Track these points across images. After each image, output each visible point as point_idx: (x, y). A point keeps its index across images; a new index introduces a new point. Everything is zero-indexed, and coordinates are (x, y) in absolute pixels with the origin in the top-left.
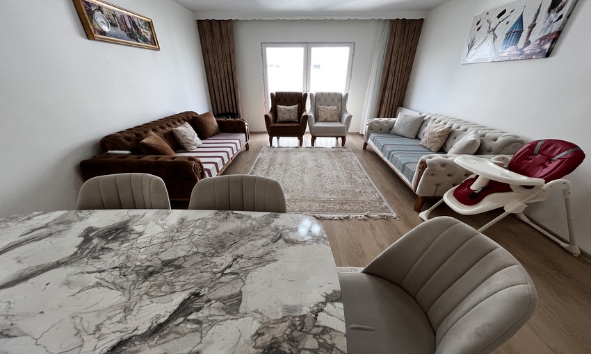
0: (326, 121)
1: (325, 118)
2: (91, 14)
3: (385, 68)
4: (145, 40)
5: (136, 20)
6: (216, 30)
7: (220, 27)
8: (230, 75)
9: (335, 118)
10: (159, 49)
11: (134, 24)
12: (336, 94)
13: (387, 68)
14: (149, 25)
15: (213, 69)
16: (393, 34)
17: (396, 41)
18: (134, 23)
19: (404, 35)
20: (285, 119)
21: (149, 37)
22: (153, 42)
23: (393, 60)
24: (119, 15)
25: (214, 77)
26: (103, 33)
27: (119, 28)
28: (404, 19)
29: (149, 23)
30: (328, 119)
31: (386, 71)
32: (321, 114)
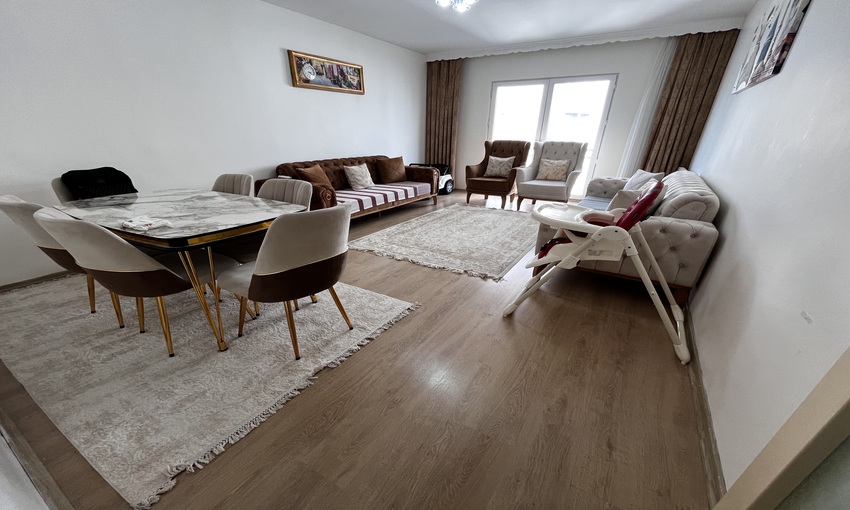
0: (546, 179)
1: (545, 175)
2: (300, 67)
3: (659, 107)
4: (350, 85)
5: (345, 68)
6: (444, 71)
7: (449, 67)
8: (450, 121)
9: (560, 176)
10: (363, 94)
11: (342, 72)
12: (572, 144)
13: (663, 107)
14: (359, 72)
15: (433, 113)
16: (679, 57)
17: (684, 67)
18: (342, 70)
19: (698, 56)
20: (492, 174)
21: (355, 83)
22: (360, 86)
23: (674, 95)
24: (327, 65)
25: (433, 123)
26: (307, 81)
27: (324, 77)
28: (700, 33)
29: (359, 70)
30: (549, 177)
31: (660, 111)
32: (542, 169)
